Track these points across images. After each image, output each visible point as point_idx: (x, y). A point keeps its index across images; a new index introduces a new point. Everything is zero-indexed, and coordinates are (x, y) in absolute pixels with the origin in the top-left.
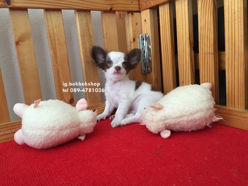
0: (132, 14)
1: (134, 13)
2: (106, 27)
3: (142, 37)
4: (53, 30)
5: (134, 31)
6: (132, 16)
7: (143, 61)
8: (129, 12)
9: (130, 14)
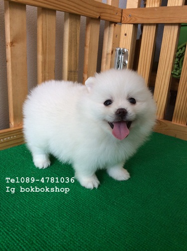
1: (116, 25)
3: (119, 51)
4: (46, 33)
5: (113, 44)
8: (111, 22)
9: (113, 25)
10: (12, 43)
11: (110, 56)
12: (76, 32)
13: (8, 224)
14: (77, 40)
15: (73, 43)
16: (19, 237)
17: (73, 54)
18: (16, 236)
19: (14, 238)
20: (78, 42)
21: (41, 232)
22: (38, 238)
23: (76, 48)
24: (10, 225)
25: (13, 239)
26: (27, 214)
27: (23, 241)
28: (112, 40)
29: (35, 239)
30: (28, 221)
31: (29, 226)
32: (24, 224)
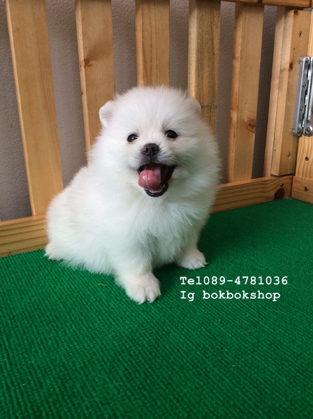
0: (296, 13)
1: (300, 12)
2: (243, 37)
3: (306, 62)
4: (151, 39)
5: (293, 49)
6: (294, 17)
7: (301, 110)
8: (289, 8)
9: (292, 13)
10: (87, 61)
11: (286, 74)
12: (212, 33)
13: (18, 371)
14: (213, 49)
15: (206, 54)
16: (23, 400)
17: (206, 75)
18: (20, 397)
19: (14, 400)
20: (216, 51)
21: (63, 398)
22: (53, 408)
23: (213, 63)
24: (20, 374)
25: (12, 402)
26: (56, 359)
27: (26, 408)
28: (290, 42)
29: (48, 409)
30: (52, 373)
31: (49, 383)
32: (43, 376)
